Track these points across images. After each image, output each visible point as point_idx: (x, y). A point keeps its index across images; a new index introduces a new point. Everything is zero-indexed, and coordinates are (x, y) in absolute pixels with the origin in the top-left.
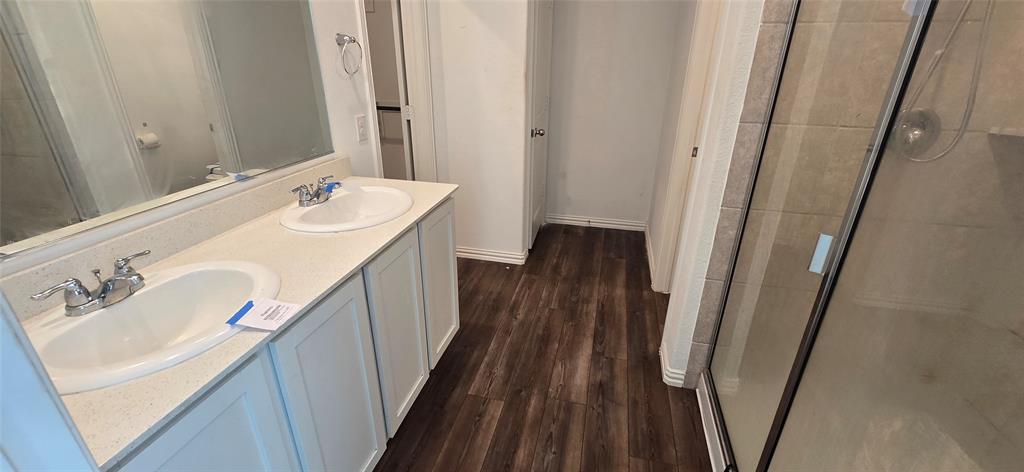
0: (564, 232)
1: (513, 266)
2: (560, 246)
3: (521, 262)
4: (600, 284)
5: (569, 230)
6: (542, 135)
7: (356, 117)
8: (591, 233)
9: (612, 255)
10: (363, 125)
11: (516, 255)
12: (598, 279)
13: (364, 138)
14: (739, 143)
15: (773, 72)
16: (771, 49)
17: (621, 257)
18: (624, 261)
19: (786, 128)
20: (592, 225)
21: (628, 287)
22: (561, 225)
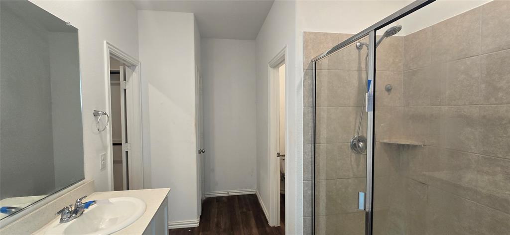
0: (217, 202)
1: (193, 229)
2: (216, 210)
3: (197, 225)
4: (244, 229)
5: (219, 199)
6: (204, 152)
7: (100, 155)
8: (231, 199)
9: (245, 210)
10: (104, 159)
11: (193, 221)
12: (241, 226)
13: (104, 167)
14: (305, 153)
15: (311, 124)
16: (308, 116)
17: (249, 211)
18: (251, 212)
19: (320, 146)
20: (230, 194)
21: (258, 228)
22: (213, 198)
